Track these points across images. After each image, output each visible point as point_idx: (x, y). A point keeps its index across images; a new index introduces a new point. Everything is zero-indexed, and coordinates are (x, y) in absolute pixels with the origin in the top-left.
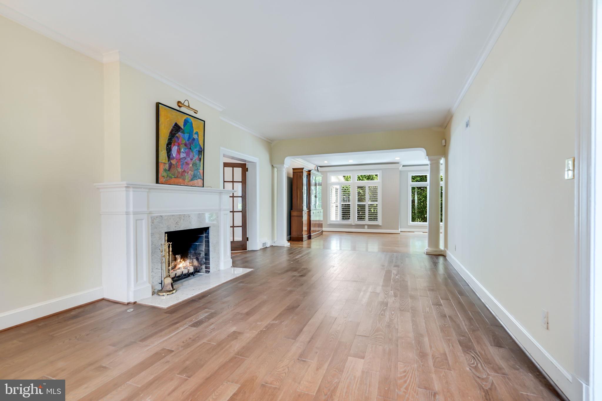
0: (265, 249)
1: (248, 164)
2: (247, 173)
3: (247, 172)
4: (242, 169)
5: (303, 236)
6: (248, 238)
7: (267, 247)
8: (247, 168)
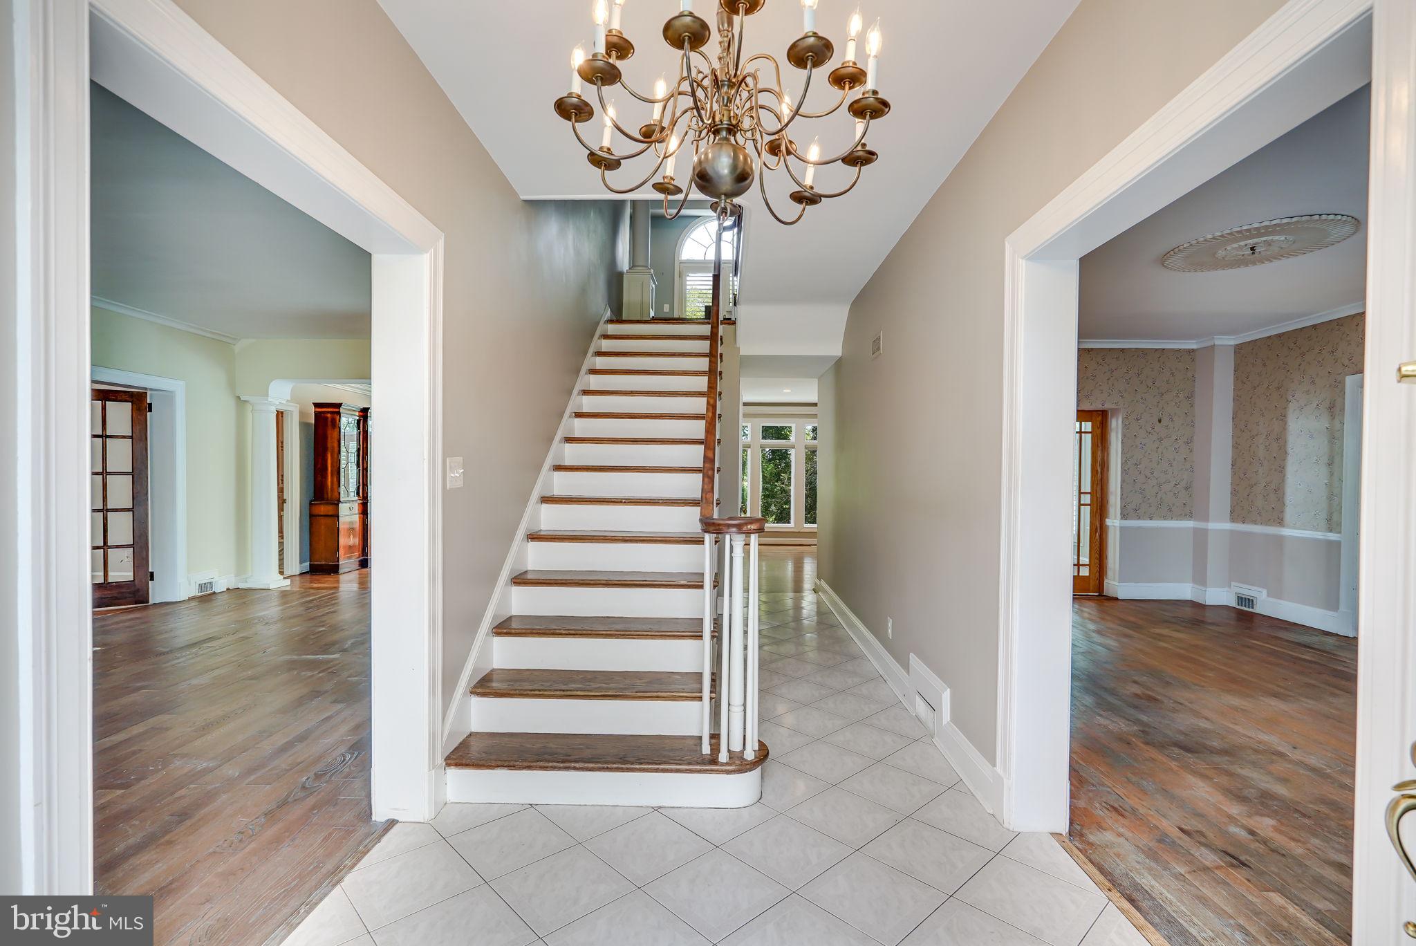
0: (206, 597)
1: (151, 395)
2: (150, 415)
3: (148, 414)
4: (132, 405)
5: (338, 561)
6: (152, 574)
7: (214, 593)
8: (150, 405)
